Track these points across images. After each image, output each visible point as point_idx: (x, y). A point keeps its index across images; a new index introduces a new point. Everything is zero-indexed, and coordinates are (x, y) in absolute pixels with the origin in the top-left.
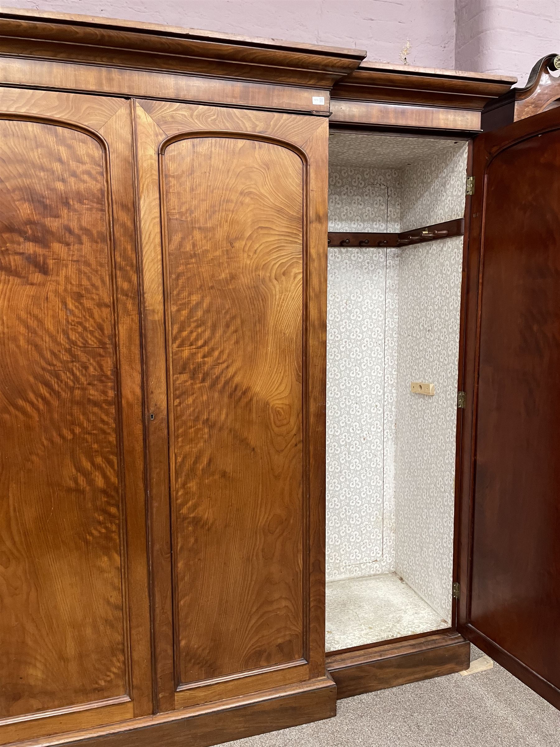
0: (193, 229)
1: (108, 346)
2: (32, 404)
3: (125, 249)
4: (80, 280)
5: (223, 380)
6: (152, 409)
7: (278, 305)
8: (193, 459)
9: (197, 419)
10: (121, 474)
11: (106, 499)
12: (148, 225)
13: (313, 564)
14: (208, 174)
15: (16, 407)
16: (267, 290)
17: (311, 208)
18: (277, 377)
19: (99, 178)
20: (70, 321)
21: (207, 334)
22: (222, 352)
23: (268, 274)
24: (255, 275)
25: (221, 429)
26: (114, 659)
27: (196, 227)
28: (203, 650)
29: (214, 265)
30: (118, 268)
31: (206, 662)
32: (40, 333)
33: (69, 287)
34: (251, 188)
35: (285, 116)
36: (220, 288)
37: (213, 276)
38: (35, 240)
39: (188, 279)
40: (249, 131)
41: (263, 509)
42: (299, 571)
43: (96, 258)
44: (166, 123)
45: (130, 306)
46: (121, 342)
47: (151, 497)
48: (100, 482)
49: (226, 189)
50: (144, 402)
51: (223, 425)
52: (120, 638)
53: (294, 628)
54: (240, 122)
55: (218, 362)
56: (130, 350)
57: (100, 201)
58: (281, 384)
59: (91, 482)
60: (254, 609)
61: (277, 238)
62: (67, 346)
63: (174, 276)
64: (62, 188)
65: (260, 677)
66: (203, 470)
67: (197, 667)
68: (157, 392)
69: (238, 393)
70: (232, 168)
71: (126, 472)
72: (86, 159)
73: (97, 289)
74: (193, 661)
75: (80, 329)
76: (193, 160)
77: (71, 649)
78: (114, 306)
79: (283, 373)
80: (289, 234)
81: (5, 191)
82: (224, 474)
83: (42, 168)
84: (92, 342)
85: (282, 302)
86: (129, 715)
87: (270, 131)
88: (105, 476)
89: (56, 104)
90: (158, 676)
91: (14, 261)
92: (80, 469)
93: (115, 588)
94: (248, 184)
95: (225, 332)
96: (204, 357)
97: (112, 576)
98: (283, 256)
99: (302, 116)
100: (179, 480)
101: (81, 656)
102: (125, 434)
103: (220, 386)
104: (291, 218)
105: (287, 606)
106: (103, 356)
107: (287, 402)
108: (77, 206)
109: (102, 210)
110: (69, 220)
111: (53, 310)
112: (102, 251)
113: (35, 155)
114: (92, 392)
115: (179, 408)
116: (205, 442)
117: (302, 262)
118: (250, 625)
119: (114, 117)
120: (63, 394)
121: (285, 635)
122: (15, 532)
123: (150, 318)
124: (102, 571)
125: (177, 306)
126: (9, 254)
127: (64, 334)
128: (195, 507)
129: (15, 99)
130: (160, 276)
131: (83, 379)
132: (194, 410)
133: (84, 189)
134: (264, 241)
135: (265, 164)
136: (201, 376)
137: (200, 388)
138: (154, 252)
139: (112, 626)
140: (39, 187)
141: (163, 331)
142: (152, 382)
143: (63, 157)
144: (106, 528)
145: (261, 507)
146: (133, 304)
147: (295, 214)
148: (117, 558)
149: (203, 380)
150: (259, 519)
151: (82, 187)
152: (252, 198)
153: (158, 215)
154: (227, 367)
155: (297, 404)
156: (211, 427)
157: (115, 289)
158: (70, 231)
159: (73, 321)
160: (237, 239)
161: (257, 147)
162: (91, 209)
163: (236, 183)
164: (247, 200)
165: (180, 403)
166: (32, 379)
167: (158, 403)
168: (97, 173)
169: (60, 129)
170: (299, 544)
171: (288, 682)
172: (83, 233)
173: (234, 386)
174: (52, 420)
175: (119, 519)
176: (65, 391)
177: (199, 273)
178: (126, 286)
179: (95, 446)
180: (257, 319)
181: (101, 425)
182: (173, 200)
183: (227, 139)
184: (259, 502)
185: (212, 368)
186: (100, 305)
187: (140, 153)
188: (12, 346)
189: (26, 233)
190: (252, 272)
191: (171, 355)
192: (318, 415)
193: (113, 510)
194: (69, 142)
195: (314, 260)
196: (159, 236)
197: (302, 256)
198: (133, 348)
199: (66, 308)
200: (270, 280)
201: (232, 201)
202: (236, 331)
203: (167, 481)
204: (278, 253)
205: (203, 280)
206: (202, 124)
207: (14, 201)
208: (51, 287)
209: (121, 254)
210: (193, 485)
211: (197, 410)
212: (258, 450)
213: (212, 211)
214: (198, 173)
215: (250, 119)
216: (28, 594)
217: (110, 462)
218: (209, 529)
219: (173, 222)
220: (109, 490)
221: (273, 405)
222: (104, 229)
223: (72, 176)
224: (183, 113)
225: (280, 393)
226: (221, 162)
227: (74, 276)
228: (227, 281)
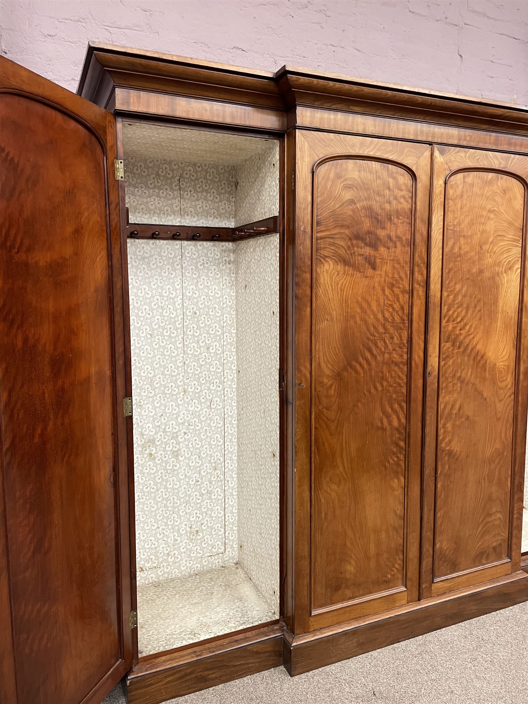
0: (460, 237)
1: (406, 322)
2: (361, 365)
3: (421, 251)
4: (393, 274)
5: (470, 347)
6: (429, 368)
7: (505, 292)
8: (450, 406)
9: (454, 376)
10: (408, 417)
11: (398, 436)
12: (436, 233)
13: (517, 485)
14: (471, 198)
15: (352, 367)
16: (499, 280)
18: (502, 345)
19: (409, 200)
21: (464, 313)
22: (471, 326)
23: (501, 269)
24: (493, 270)
25: (467, 384)
26: (397, 557)
27: (462, 235)
28: (449, 551)
29: (470, 262)
30: (415, 265)
31: (451, 561)
32: (368, 312)
33: (387, 279)
34: (494, 207)
35: (517, 156)
36: (473, 279)
37: (469, 271)
38: (370, 245)
39: (455, 272)
41: (489, 444)
42: (508, 491)
43: (403, 258)
44: (451, 161)
45: (421, 293)
47: (426, 434)
48: (395, 423)
49: (481, 208)
51: (469, 380)
53: (503, 534)
54: (492, 161)
55: (469, 334)
56: (419, 325)
57: (408, 217)
58: (503, 351)
59: (390, 423)
60: (481, 520)
61: (507, 243)
62: (383, 321)
63: (448, 270)
64: (389, 208)
65: (483, 571)
66: (455, 414)
67: (445, 564)
68: (433, 355)
69: (479, 357)
70: (485, 193)
71: (411, 415)
72: (403, 187)
73: (402, 280)
74: (443, 559)
75: (391, 310)
76: (463, 187)
77: (372, 550)
79: (505, 342)
80: (514, 240)
81: (356, 210)
82: (468, 418)
83: (379, 194)
84: (397, 318)
85: (508, 289)
86: (404, 601)
87: (507, 166)
88: (398, 418)
89: (391, 149)
90: (422, 571)
91: (358, 260)
92: (384, 412)
93: (400, 503)
94: (493, 204)
95: (473, 311)
96: (461, 330)
98: (510, 256)
100: (442, 421)
101: (378, 555)
102: (412, 387)
103: (469, 351)
104: (515, 229)
105: (500, 518)
107: (506, 364)
108: (396, 220)
109: (409, 224)
110: (390, 231)
111: (377, 296)
113: (375, 185)
114: (395, 355)
116: (458, 393)
117: (520, 260)
118: (478, 532)
119: (422, 157)
120: (378, 357)
121: (498, 540)
122: (345, 459)
123: (432, 301)
124: (393, 489)
125: (448, 292)
126: (355, 255)
127: (382, 313)
131: (390, 346)
134: (500, 245)
135: (503, 190)
136: (458, 344)
137: (457, 353)
138: (438, 253)
139: (398, 532)
140: (376, 207)
142: (430, 349)
143: (390, 186)
144: (397, 457)
145: (488, 442)
146: (423, 291)
147: (518, 226)
148: (402, 480)
149: (459, 347)
150: (487, 452)
151: (400, 207)
152: (494, 214)
153: (442, 227)
154: (474, 338)
155: (513, 365)
156: (462, 382)
158: (390, 237)
159: (387, 304)
160: (485, 243)
161: (500, 178)
162: (402, 223)
163: (486, 203)
164: (492, 216)
165: (445, 364)
166: (361, 347)
167: (433, 364)
168: (408, 197)
170: (509, 470)
172: (397, 240)
173: (476, 352)
174: (371, 376)
176: (379, 355)
177: (461, 267)
178: (419, 278)
179: (394, 396)
180: (493, 302)
181: (398, 380)
182: (450, 215)
183: (483, 173)
184: (487, 439)
185: (465, 338)
186: (404, 292)
187: (435, 182)
188: (352, 322)
189: (366, 240)
190: (492, 268)
191: (443, 328)
192: (525, 373)
193: (402, 444)
194: (395, 175)
196: (441, 241)
197: (521, 256)
198: (421, 323)
199: (384, 294)
200: (502, 274)
201: (483, 216)
202: (480, 311)
203: (435, 421)
204: (507, 254)
205: (464, 274)
206: (470, 162)
207: (361, 217)
208: (377, 279)
209: (418, 255)
210: (449, 426)
211: (454, 369)
212: (488, 400)
213: (471, 224)
214: (465, 197)
215: (497, 158)
216: (350, 506)
217: (401, 407)
218: (457, 459)
219: (450, 231)
220: (400, 429)
221: (499, 366)
222: (409, 237)
223: (395, 199)
224: (461, 154)
225: (503, 357)
226: (479, 189)
227: (390, 271)
228: (477, 274)
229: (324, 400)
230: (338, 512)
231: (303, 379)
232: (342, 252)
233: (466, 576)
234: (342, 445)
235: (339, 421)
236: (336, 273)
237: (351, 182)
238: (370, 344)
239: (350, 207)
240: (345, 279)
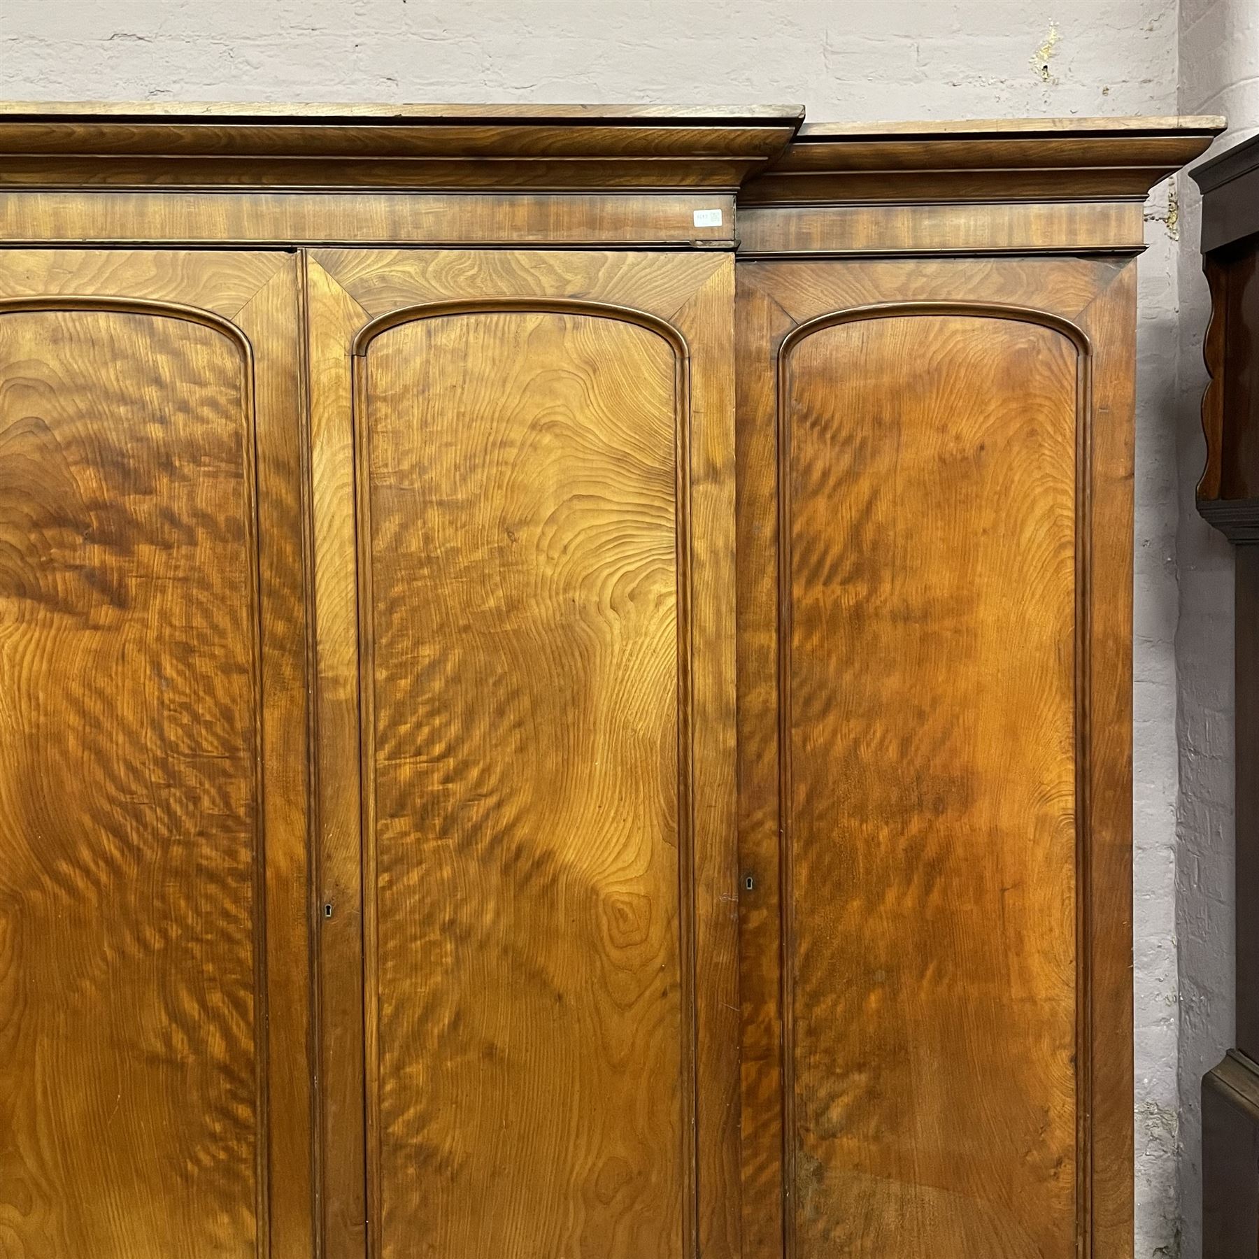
0: (425, 507)
1: (241, 754)
2: (87, 872)
3: (281, 552)
4: (189, 617)
5: (488, 834)
6: (328, 893)
7: (619, 666)
8: (419, 1012)
9: (428, 920)
10: (261, 1033)
11: (228, 1086)
12: (327, 499)
14: (459, 390)
15: (56, 877)
16: (592, 634)
17: (694, 451)
18: (616, 829)
19: (233, 410)
20: (167, 702)
21: (454, 729)
22: (486, 771)
23: (595, 599)
24: (565, 600)
25: (482, 946)
27: (431, 502)
29: (472, 581)
30: (264, 593)
32: (107, 725)
33: (167, 631)
34: (555, 413)
35: (631, 255)
36: (484, 629)
37: (468, 604)
38: (104, 539)
39: (414, 610)
40: (550, 294)
41: (583, 1141)
43: (223, 572)
44: (369, 291)
45: (288, 671)
46: (268, 747)
47: (324, 1091)
48: (217, 1047)
49: (500, 419)
50: (312, 875)
51: (488, 936)
54: (529, 278)
55: (479, 791)
57: (232, 458)
58: (625, 846)
59: (198, 1045)
61: (615, 518)
62: (159, 753)
63: (382, 606)
64: (161, 435)
66: (441, 1037)
68: (340, 855)
69: (524, 865)
70: (514, 373)
71: (272, 1029)
72: (209, 375)
73: (222, 634)
75: (186, 719)
76: (428, 362)
78: (254, 671)
79: (630, 820)
80: (643, 510)
81: (51, 447)
82: (490, 1052)
83: (123, 399)
84: (209, 744)
85: (629, 660)
87: (595, 292)
88: (227, 1035)
91: (63, 581)
92: (176, 1015)
94: (547, 406)
95: (493, 726)
96: (447, 780)
98: (629, 556)
99: (670, 254)
100: (388, 1056)
102: (271, 944)
103: (482, 845)
104: (650, 475)
106: (230, 776)
107: (641, 889)
108: (188, 469)
109: (239, 476)
110: (171, 497)
111: (133, 679)
112: (235, 557)
113: (110, 376)
114: (206, 850)
115: (388, 894)
116: (447, 972)
117: (673, 569)
119: (265, 291)
120: (148, 854)
122: (44, 1142)
123: (328, 695)
124: (217, 1245)
125: (387, 668)
126: (54, 569)
127: (154, 728)
128: (422, 1121)
129: (74, 269)
130: (352, 606)
131: (188, 824)
132: (422, 900)
133: (202, 435)
134: (586, 525)
135: (586, 363)
136: (438, 822)
137: (436, 851)
138: (341, 556)
140: (117, 437)
141: (354, 721)
142: (331, 835)
143: (163, 378)
144: (227, 1149)
145: (577, 1136)
146: (295, 667)
147: (657, 465)
148: (249, 1220)
149: (444, 833)
150: (573, 1166)
151: (199, 430)
152: (557, 436)
153: (350, 479)
154: (499, 805)
155: (666, 898)
156: (463, 939)
157: (258, 634)
158: (170, 517)
159: (172, 701)
160: (524, 522)
161: (569, 325)
163: (521, 405)
164: (547, 439)
165: (391, 883)
166: (87, 820)
167: (342, 881)
168: (230, 402)
169: (158, 321)
170: (673, 1237)
172: (197, 524)
173: (514, 847)
174: (124, 906)
175: (255, 1134)
176: (152, 848)
177: (437, 596)
178: (280, 627)
179: (210, 968)
180: (569, 697)
181: (222, 923)
182: (384, 448)
183: (501, 316)
184: (574, 1124)
185: (466, 804)
186: (228, 668)
187: (315, 355)
188: (53, 753)
189: (88, 526)
190: (557, 594)
192: (716, 924)
193: (243, 1111)
194: (177, 344)
195: (702, 566)
196: (350, 522)
197: (674, 556)
198: (291, 759)
199: (160, 675)
200: (599, 610)
201: (512, 444)
202: (519, 724)
203: (358, 1056)
204: (617, 550)
205: (447, 614)
206: (446, 288)
207: (68, 465)
208: (131, 631)
209: (271, 564)
210: (417, 1071)
211: (428, 900)
212: (571, 1000)
213: (468, 466)
214: (437, 389)
215: (551, 270)
217: (238, 1004)
218: (454, 1177)
219: (383, 493)
220: (235, 1066)
221: (608, 896)
222: (241, 513)
223: (180, 409)
224: (407, 269)
225: (623, 869)
226: (489, 363)
227: (177, 610)
228: (500, 615)
232: (12, 563)
234: (31, 1097)
237: (31, 373)
238: (118, 814)
239: (32, 439)
240: (24, 635)
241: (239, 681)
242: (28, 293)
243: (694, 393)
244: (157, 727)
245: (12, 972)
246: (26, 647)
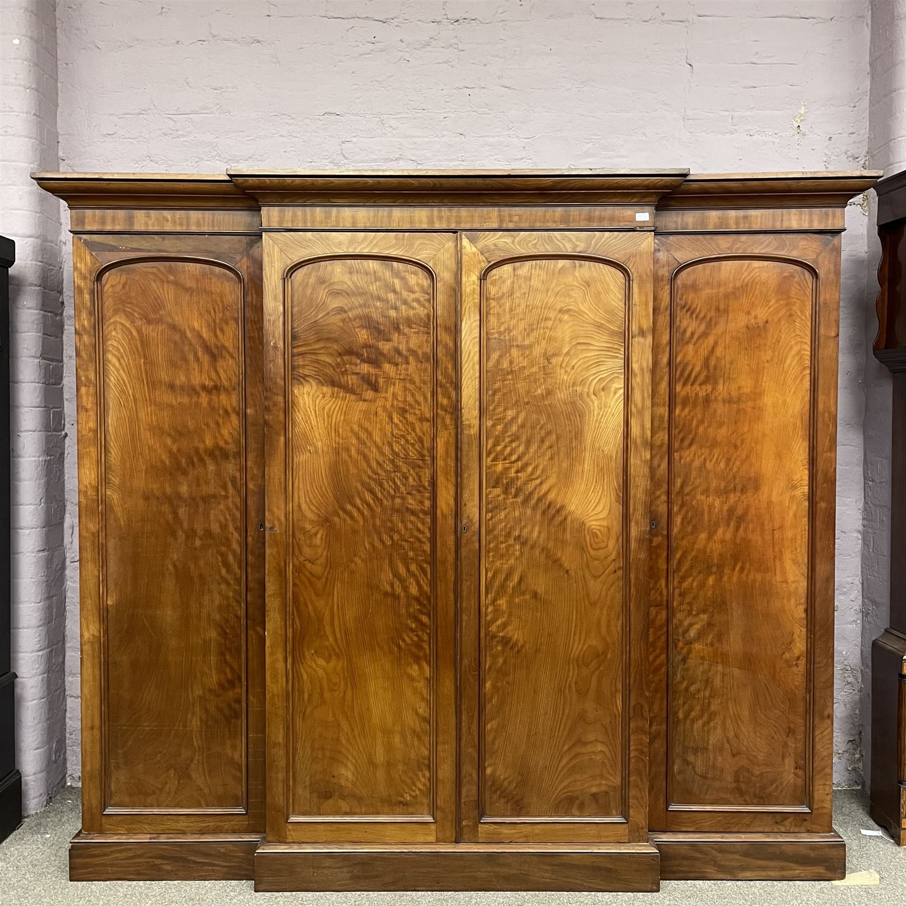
0: (511, 348)
1: (427, 458)
2: (358, 509)
3: (446, 368)
4: (405, 396)
5: (536, 497)
6: (465, 521)
7: (596, 421)
8: (504, 576)
9: (508, 535)
10: (433, 584)
11: (418, 607)
12: (468, 345)
13: (634, 707)
14: (527, 295)
15: (345, 511)
16: (584, 406)
17: (634, 323)
18: (594, 496)
19: (427, 304)
20: (395, 434)
21: (521, 449)
22: (536, 468)
23: (586, 390)
24: (573, 390)
25: (532, 547)
26: (420, 774)
27: (513, 345)
28: (509, 783)
29: (531, 381)
30: (439, 386)
31: (513, 798)
32: (368, 444)
33: (395, 403)
34: (570, 305)
35: (607, 234)
36: (535, 403)
37: (529, 392)
38: (369, 361)
39: (504, 394)
40: (570, 252)
41: (577, 638)
42: (617, 713)
43: (420, 376)
44: (488, 251)
45: (448, 421)
46: (439, 455)
47: (461, 610)
49: (545, 308)
50: (458, 513)
51: (535, 543)
52: (426, 753)
53: (611, 778)
54: (560, 244)
55: (532, 477)
56: (446, 463)
57: (426, 326)
59: (405, 589)
60: (566, 747)
61: (596, 353)
62: (391, 457)
63: (490, 392)
64: (395, 315)
65: (571, 826)
66: (513, 588)
67: (503, 801)
68: (470, 505)
69: (552, 511)
70: (552, 287)
71: (438, 581)
72: (416, 288)
73: (419, 404)
74: (498, 792)
75: (403, 442)
76: (514, 282)
77: (380, 756)
78: (433, 421)
79: (600, 492)
80: (609, 349)
81: (347, 320)
82: (535, 595)
83: (379, 299)
84: (413, 454)
85: (601, 419)
86: (432, 838)
87: (590, 250)
88: (418, 583)
89: (394, 243)
90: (463, 801)
91: (351, 380)
92: (396, 575)
93: (423, 699)
94: (567, 302)
95: (539, 447)
96: (517, 472)
97: (421, 685)
98: (603, 370)
99: (624, 233)
100: (489, 596)
101: (389, 765)
102: (438, 544)
103: (533, 502)
104: (613, 333)
105: (604, 752)
107: (605, 523)
108: (406, 330)
109: (428, 333)
110: (399, 343)
111: (381, 424)
112: (425, 370)
113: (374, 288)
114: (411, 501)
115: (491, 522)
116: (516, 558)
117: (623, 377)
118: (562, 765)
119: (442, 250)
120: (385, 501)
121: (600, 785)
122: (337, 630)
123: (466, 432)
124: (412, 679)
125: (492, 420)
126: (347, 374)
127: (389, 446)
128: (504, 626)
129: (360, 241)
130: (478, 392)
131: (403, 489)
132: (506, 526)
133: (413, 315)
134: (583, 356)
135: (585, 282)
136: (513, 491)
137: (512, 503)
138: (473, 369)
139: (419, 738)
140: (375, 316)
141: (477, 444)
142: (466, 496)
143: (397, 289)
144: (417, 635)
145: (574, 635)
146: (451, 419)
147: (616, 329)
148: (427, 669)
149: (516, 496)
150: (573, 647)
151: (411, 313)
152: (570, 315)
153: (478, 335)
154: (541, 483)
155: (617, 527)
156: (524, 544)
157: (436, 404)
158: (398, 352)
159: (397, 434)
160: (554, 355)
161: (578, 265)
162: (418, 333)
163: (555, 302)
164: (566, 317)
165: (492, 517)
166: (359, 486)
167: (471, 516)
168: (425, 300)
169: (395, 264)
170: (618, 682)
171: (603, 840)
172: (410, 355)
173: (547, 503)
174: (374, 525)
175: (430, 629)
176: (387, 499)
177: (515, 388)
178: (445, 402)
179: (411, 554)
180: (573, 435)
181: (416, 533)
182: (493, 320)
183: (548, 261)
184: (573, 629)
185: (526, 483)
186: (422, 419)
187: (464, 279)
188: (345, 456)
189: (362, 355)
190: (569, 388)
191: (485, 469)
192: (640, 540)
193: (425, 619)
194: (403, 274)
195: (636, 375)
196: (478, 354)
197: (623, 371)
198: (449, 460)
199: (392, 422)
200: (588, 395)
201: (550, 319)
202: (550, 447)
203: (477, 595)
204: (597, 368)
205: (519, 396)
206: (523, 249)
207: (355, 328)
208: (380, 403)
209: (442, 373)
210: (502, 602)
211: (509, 526)
212: (572, 573)
213: (531, 329)
214: (517, 294)
215: (570, 240)
216: (345, 692)
217: (424, 571)
218: (518, 652)
219: (492, 341)
220: (421, 598)
221: (590, 526)
222: (428, 350)
223: (404, 304)
224: (506, 240)
225: (597, 514)
226: (541, 282)
227: (400, 393)
228: (543, 397)
229: (307, 551)
230: (327, 695)
231: (276, 523)
232: (329, 371)
233: (539, 826)
234: (332, 610)
235: (327, 579)
236: (321, 396)
237: (339, 287)
238: (373, 484)
239: (339, 317)
240: (334, 403)
241: (426, 425)
242: (340, 252)
243: (634, 296)
244: (390, 445)
245: (325, 553)
246: (334, 409)
